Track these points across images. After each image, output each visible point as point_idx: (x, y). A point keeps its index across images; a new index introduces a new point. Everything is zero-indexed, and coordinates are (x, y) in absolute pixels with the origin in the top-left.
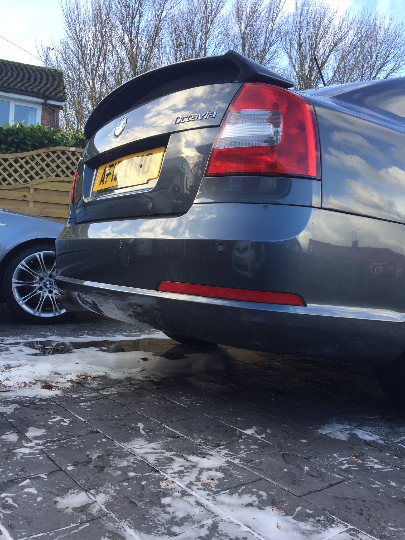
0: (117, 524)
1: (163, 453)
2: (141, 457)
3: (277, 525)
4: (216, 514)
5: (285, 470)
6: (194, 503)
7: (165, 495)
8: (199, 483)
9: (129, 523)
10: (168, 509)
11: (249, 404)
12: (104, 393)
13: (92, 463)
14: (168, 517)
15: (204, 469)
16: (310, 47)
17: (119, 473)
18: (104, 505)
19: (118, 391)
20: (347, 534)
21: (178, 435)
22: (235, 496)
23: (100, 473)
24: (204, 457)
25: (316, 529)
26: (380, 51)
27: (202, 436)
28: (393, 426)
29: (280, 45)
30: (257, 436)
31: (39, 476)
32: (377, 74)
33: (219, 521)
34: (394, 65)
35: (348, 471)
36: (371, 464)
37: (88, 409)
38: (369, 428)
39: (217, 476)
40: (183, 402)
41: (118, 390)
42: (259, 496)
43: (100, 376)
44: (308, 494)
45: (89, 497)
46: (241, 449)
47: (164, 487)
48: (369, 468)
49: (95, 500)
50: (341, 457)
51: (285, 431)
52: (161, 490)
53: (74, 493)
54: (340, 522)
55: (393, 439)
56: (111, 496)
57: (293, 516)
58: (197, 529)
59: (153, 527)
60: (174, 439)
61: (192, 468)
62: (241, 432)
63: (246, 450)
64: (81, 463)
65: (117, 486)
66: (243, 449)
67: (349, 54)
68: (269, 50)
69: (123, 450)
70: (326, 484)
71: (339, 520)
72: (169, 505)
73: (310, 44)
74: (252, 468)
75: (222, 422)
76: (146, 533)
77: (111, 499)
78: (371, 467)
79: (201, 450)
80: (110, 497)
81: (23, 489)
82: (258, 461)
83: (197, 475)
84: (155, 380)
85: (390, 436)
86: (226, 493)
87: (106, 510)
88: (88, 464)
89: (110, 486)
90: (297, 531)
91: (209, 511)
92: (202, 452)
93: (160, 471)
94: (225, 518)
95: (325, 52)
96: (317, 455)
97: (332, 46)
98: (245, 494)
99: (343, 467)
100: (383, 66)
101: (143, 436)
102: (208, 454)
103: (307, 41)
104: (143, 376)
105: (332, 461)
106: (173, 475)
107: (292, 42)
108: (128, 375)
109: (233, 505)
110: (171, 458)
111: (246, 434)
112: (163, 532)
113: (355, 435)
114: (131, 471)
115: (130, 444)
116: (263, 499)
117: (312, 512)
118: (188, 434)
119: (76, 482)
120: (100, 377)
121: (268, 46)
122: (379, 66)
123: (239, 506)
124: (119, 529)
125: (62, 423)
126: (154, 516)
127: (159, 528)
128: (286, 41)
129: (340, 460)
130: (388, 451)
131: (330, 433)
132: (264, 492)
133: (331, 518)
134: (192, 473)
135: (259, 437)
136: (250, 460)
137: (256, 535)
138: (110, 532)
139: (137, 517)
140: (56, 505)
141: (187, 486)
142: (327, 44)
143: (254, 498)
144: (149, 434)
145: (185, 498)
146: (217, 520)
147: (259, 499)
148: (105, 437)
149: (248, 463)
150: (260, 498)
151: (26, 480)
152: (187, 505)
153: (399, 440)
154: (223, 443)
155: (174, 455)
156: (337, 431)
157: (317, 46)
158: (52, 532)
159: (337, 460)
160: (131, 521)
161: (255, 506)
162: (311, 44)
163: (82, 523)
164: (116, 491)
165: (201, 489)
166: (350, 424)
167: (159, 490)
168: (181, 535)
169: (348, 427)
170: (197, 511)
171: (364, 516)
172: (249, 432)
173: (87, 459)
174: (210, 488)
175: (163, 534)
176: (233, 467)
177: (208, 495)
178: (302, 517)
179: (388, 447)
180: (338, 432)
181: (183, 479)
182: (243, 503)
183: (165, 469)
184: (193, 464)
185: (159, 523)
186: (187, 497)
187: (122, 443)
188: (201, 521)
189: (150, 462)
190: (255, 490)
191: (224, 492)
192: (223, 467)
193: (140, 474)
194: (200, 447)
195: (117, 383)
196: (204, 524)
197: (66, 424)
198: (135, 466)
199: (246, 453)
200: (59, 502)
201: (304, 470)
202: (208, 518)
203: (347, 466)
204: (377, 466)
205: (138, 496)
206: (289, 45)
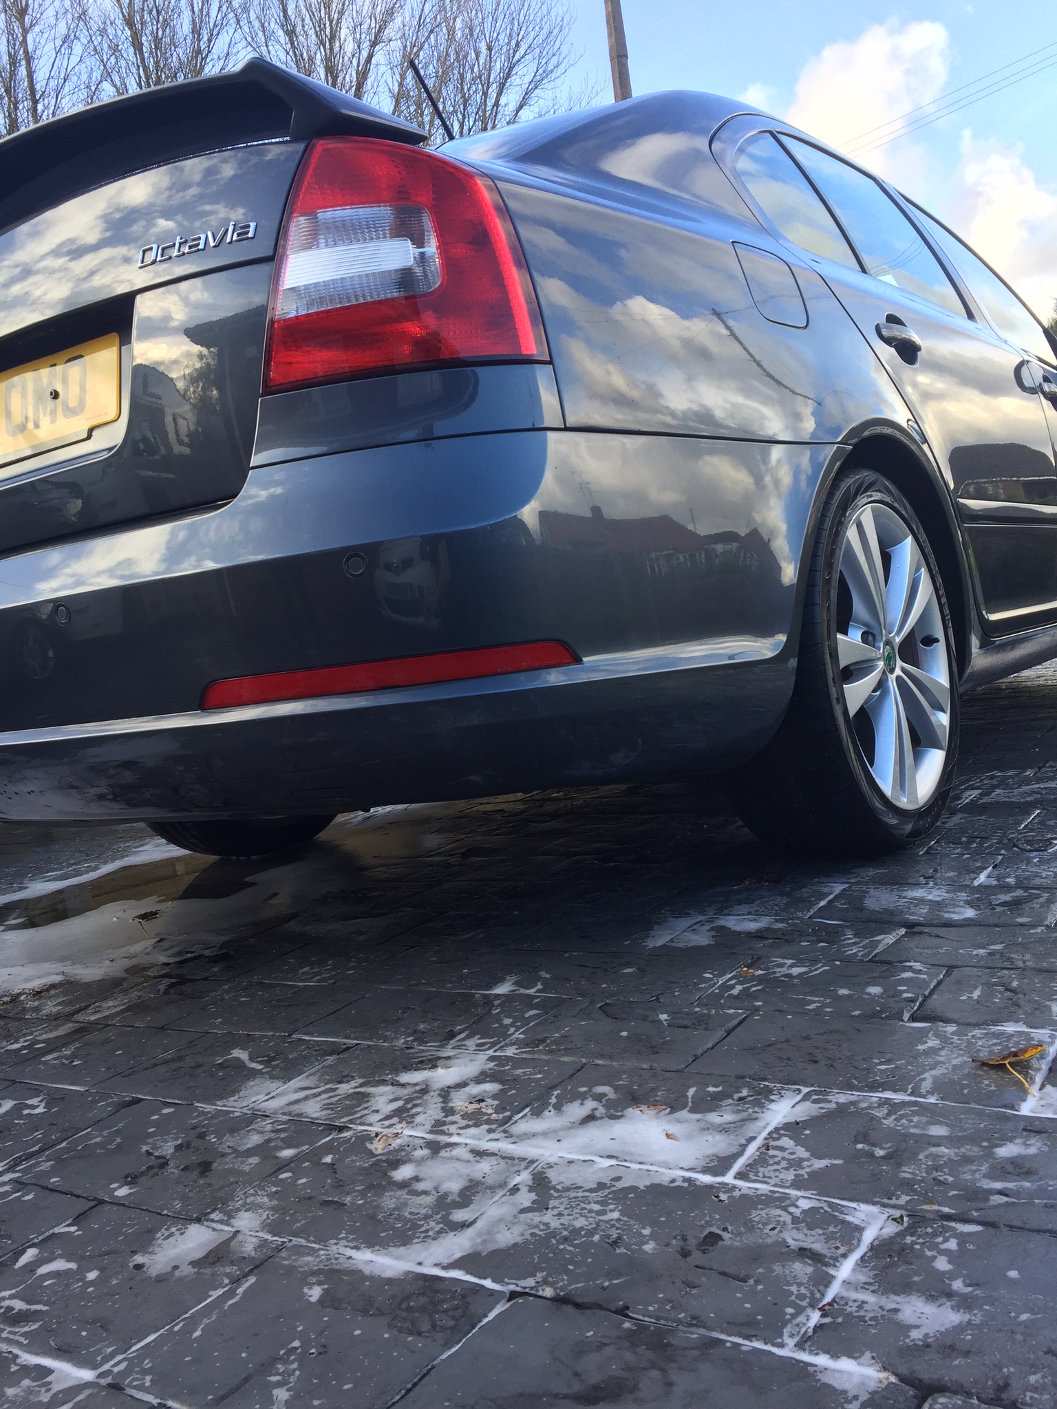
0: (322, 1252)
1: (334, 1090)
2: (284, 1114)
3: (667, 1134)
4: (529, 1159)
5: (624, 1034)
6: (469, 1156)
7: (395, 1164)
8: (456, 1118)
9: (348, 1242)
10: (420, 1186)
11: (467, 936)
12: (92, 1018)
13: (171, 1164)
14: (429, 1200)
15: (449, 1087)
16: (317, 36)
17: (254, 1160)
18: (262, 1231)
19: (126, 1003)
20: (807, 1104)
21: (345, 1044)
22: (549, 1114)
23: (207, 1176)
24: (434, 1067)
25: (745, 1115)
26: (495, 35)
27: (402, 1029)
28: (787, 889)
29: (238, 35)
30: (523, 991)
31: (53, 1234)
32: (500, 94)
33: (543, 1168)
34: (535, 70)
35: (745, 994)
36: (784, 970)
37: (74, 1064)
38: (744, 908)
39: (485, 1091)
40: (312, 978)
41: (126, 1001)
42: (599, 1098)
43: (51, 985)
44: (693, 1061)
45: (214, 1230)
46: (507, 1027)
47: (384, 1149)
48: (783, 978)
49: (234, 1230)
50: (720, 976)
51: (580, 965)
52: (380, 1157)
53: (172, 1235)
54: (783, 1089)
55: (800, 914)
56: (268, 1208)
57: (688, 1109)
58: (505, 1198)
59: (409, 1229)
60: (341, 1056)
61: (420, 1095)
62: (485, 996)
63: (519, 1024)
64: (142, 1174)
65: (268, 1187)
66: (512, 1025)
67: (421, 48)
68: (209, 52)
69: (232, 1115)
70: (720, 1034)
71: (778, 1085)
72: (417, 1179)
73: (315, 27)
74: (551, 1052)
75: (430, 989)
76: (400, 1246)
77: (273, 1215)
78: (785, 976)
79: (418, 1057)
80: (267, 1212)
81: (33, 1271)
82: (557, 1035)
83: (441, 1105)
84: (207, 953)
85: (792, 910)
86: (526, 1115)
87: (275, 1238)
88: (163, 1171)
89: (252, 1191)
90: (711, 1131)
91: (512, 1158)
92: (424, 1058)
93: (350, 1126)
94: (552, 1160)
95: (359, 47)
96: (670, 987)
97: (373, 31)
98: (566, 1103)
99: (735, 992)
100: (508, 75)
101: (264, 1074)
102: (440, 1058)
103: (307, 20)
104: (169, 952)
105: (707, 989)
106: (387, 1123)
107: (266, 24)
108: (127, 963)
109: (555, 1131)
110: (360, 1093)
111: (497, 996)
112: (437, 1229)
113: (723, 928)
114: (282, 1149)
115: (239, 1098)
116: (609, 1099)
117: (720, 1089)
118: (367, 1035)
119: (160, 1214)
120: (53, 986)
121: (205, 38)
122: (500, 73)
123: (568, 1128)
124: (333, 1261)
125: (26, 1112)
126: (394, 1209)
127: (423, 1225)
128: (250, 22)
129: (721, 982)
130: (803, 938)
131: (672, 941)
132: (605, 1087)
133: (762, 1086)
134: (426, 1104)
135: (532, 991)
136: (538, 1040)
137: (635, 1166)
138: (313, 1273)
139: (358, 1224)
140: (145, 1272)
141: (431, 1132)
142: (361, 25)
143: (590, 1104)
144: (273, 1063)
145: (443, 1153)
146: (539, 1168)
147: (601, 1102)
148: (164, 1105)
149: (537, 1046)
150: (604, 1100)
151: (23, 1252)
152: (458, 1165)
153: (812, 912)
154: (459, 1027)
155: (361, 1085)
156: (684, 931)
157: (336, 31)
158: (177, 1324)
159: (715, 984)
160: (351, 1237)
161: (601, 1118)
162: (320, 26)
163: (236, 1281)
164: (271, 1196)
165: (467, 1127)
166: (702, 912)
167: (374, 1159)
168: (478, 1220)
169: (701, 918)
170: (484, 1167)
171: (822, 1063)
172: (502, 989)
173: (153, 1161)
174: (486, 1117)
175: (439, 1232)
176: (510, 1064)
177: (490, 1131)
178: (704, 1105)
179: (798, 931)
180: (685, 934)
181: (416, 1123)
182: (572, 1120)
183: (360, 1117)
184: (418, 1088)
185: (416, 1217)
186: (448, 1149)
187: (219, 1103)
188: (506, 1183)
189: (314, 1115)
190: (583, 1089)
191: (520, 1115)
192: (488, 1072)
193: (307, 1147)
194: (412, 1051)
195: (108, 987)
196: (515, 1185)
197: (40, 1110)
198: (283, 1135)
199: (522, 1030)
200: (147, 1266)
201: (660, 1021)
202: (519, 1171)
203: (739, 988)
204: (796, 971)
205: (332, 1186)
206: (260, 34)
